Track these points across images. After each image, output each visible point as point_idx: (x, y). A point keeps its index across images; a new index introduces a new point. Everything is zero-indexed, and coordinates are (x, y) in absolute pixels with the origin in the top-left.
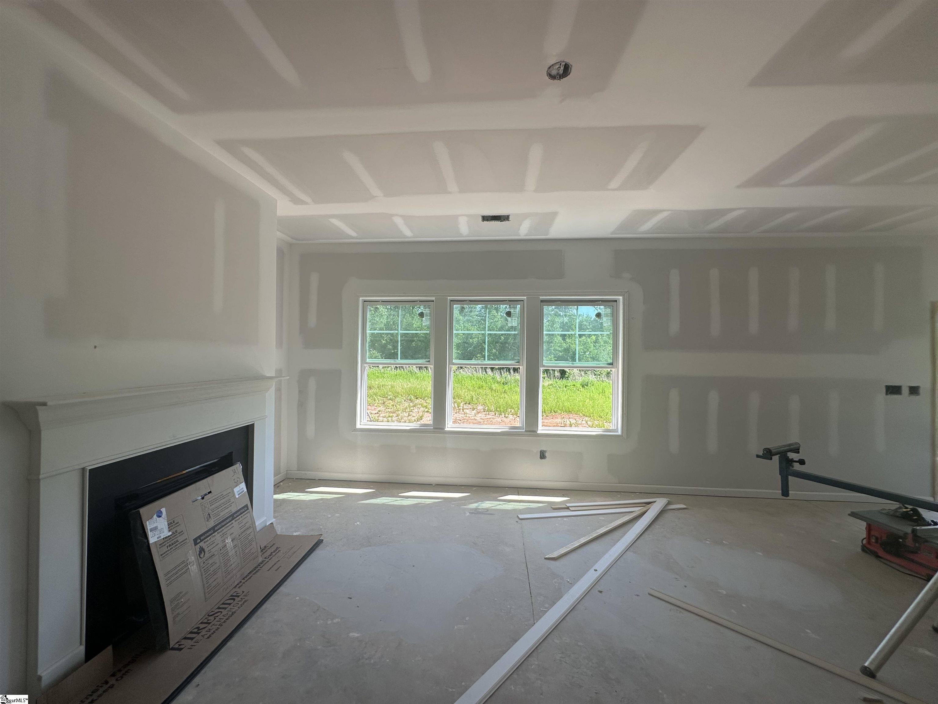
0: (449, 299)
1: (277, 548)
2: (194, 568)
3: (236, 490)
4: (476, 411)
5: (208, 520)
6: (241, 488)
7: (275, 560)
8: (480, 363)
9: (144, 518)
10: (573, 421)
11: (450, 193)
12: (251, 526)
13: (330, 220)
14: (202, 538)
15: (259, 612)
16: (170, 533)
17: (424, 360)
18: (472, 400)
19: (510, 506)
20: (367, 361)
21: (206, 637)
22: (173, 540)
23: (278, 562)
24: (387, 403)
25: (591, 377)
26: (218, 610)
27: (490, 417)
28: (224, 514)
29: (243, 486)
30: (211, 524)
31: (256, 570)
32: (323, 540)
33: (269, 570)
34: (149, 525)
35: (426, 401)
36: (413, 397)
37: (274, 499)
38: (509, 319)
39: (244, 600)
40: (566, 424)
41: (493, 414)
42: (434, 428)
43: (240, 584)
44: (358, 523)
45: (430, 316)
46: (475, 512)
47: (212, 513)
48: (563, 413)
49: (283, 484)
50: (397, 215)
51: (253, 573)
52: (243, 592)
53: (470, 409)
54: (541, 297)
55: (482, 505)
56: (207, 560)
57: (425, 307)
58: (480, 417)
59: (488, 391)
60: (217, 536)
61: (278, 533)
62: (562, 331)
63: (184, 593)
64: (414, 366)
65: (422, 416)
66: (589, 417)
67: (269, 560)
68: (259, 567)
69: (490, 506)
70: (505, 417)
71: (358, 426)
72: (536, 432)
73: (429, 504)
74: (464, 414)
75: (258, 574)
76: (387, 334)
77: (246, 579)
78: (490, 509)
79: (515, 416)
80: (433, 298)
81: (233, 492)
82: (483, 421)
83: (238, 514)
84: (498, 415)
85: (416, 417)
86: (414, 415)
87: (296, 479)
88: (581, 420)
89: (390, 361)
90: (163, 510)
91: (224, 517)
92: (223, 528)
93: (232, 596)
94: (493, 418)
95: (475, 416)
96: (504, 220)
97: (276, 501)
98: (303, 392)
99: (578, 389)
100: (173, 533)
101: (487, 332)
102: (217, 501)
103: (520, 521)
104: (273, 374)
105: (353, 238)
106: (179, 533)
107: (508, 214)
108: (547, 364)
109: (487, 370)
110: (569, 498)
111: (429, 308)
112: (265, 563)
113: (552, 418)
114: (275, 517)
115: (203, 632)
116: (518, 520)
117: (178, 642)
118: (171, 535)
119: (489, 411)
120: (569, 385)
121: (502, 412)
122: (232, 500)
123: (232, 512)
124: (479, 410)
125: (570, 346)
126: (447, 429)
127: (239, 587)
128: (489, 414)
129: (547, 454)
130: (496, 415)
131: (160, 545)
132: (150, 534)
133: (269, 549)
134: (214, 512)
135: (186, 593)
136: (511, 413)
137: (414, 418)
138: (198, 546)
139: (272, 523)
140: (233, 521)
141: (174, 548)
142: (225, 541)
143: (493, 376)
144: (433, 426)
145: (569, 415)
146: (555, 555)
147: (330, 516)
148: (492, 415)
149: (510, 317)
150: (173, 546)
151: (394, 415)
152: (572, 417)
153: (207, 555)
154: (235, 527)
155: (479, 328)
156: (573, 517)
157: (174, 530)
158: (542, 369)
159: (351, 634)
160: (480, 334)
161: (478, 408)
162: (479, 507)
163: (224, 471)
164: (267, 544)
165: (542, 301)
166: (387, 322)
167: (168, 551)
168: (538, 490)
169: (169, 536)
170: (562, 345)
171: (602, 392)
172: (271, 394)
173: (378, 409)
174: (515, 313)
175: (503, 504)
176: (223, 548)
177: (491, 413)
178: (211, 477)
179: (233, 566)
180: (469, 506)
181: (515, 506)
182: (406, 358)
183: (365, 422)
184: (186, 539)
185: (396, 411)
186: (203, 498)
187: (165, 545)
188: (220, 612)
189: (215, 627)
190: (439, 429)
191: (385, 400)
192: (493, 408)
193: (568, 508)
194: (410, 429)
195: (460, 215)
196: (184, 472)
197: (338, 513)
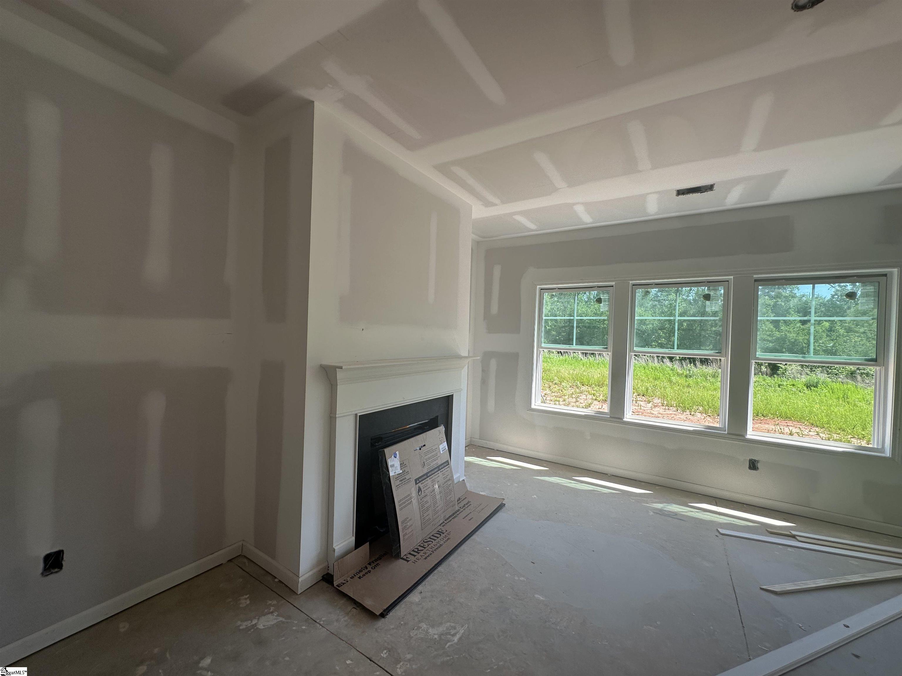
0: (631, 283)
1: (469, 502)
2: (414, 501)
3: (441, 447)
4: (652, 404)
5: (423, 467)
6: (444, 446)
7: (467, 511)
8: (667, 351)
9: (387, 456)
10: (794, 430)
11: (641, 171)
12: (451, 478)
13: (514, 217)
14: (420, 480)
15: (459, 550)
16: (401, 472)
17: (600, 347)
18: (647, 392)
19: (706, 516)
20: (543, 346)
21: (424, 557)
22: (403, 477)
23: (470, 513)
24: (552, 387)
25: (822, 377)
26: (429, 540)
27: (671, 412)
28: (434, 464)
29: (445, 444)
30: (425, 471)
31: (454, 515)
32: (505, 504)
33: (464, 518)
34: (390, 462)
35: (592, 388)
36: (579, 384)
37: (465, 461)
38: (708, 303)
39: (447, 538)
40: (783, 432)
41: (675, 409)
42: (610, 417)
43: (444, 524)
44: (535, 496)
45: (608, 302)
46: (660, 513)
47: (426, 462)
48: (776, 419)
49: (468, 449)
50: (578, 203)
51: (452, 517)
52: (446, 531)
53: (645, 401)
54: (755, 276)
55: (669, 507)
56: (422, 498)
57: (603, 292)
58: (657, 411)
59: (667, 384)
60: (429, 481)
61: (468, 490)
62: (774, 316)
63: (409, 519)
64: (579, 352)
65: (591, 404)
66: (821, 428)
67: (463, 510)
68: (456, 514)
69: (680, 511)
70: (690, 414)
71: (533, 406)
72: (743, 436)
73: (605, 493)
74: (638, 406)
75: (456, 519)
76: (551, 320)
77: (447, 521)
78: (679, 514)
79: (705, 415)
80: (613, 283)
81: (439, 447)
82: (663, 416)
83: (443, 466)
84: (682, 412)
85: (584, 404)
86: (582, 401)
87: (478, 446)
88: (807, 431)
89: (565, 347)
90: (397, 453)
91: (433, 467)
92: (433, 475)
93: (438, 531)
94: (675, 414)
95: (651, 409)
96: (706, 190)
97: (466, 462)
98: (485, 371)
99: (800, 390)
100: (403, 472)
101: (677, 318)
102: (429, 453)
103: (720, 536)
104: (466, 354)
105: (533, 230)
106: (406, 473)
107: (712, 184)
108: (761, 356)
109: (665, 360)
110: (795, 525)
111: (608, 294)
112: (460, 511)
113: (760, 423)
114: (465, 476)
115: (421, 553)
116: (718, 534)
117: (405, 555)
118: (402, 473)
119: (669, 406)
120: (785, 383)
121: (687, 408)
122: (439, 455)
123: (438, 464)
124: (656, 403)
125: (786, 335)
126: (625, 419)
127: (443, 526)
128: (669, 409)
129: (759, 465)
130: (679, 411)
131: (396, 478)
132: (390, 469)
133: (462, 501)
134: (427, 462)
135: (411, 520)
136: (698, 411)
137: (582, 405)
138: (417, 485)
139: (464, 480)
140: (439, 472)
141: (404, 483)
142: (434, 486)
143: (672, 367)
144: (609, 414)
145: (787, 422)
146: (777, 588)
147: (509, 484)
148: (673, 411)
149: (709, 300)
150: (403, 481)
151: (561, 400)
152: (791, 425)
153: (423, 494)
154: (440, 476)
155: (655, 313)
156: (803, 550)
157: (403, 469)
158: (753, 362)
159: (536, 596)
160: (655, 320)
161: (655, 401)
162: (665, 509)
163: (433, 431)
164: (461, 496)
165: (756, 281)
166: (551, 308)
167: (400, 484)
168: (745, 506)
169: (401, 473)
170: (774, 334)
171: (844, 397)
172: (464, 372)
173: (544, 393)
174: (716, 296)
175: (696, 512)
176: (432, 491)
177: (671, 408)
178: (425, 433)
179: (439, 507)
180: (652, 505)
181: (713, 518)
182: (582, 344)
183: (540, 404)
184: (410, 478)
185: (562, 396)
186: (420, 449)
187: (398, 479)
188: (430, 541)
189: (429, 552)
190: (619, 418)
191: (551, 385)
192: (674, 403)
193: (794, 537)
194: (584, 415)
195: (648, 194)
196: (408, 427)
197: (516, 484)
